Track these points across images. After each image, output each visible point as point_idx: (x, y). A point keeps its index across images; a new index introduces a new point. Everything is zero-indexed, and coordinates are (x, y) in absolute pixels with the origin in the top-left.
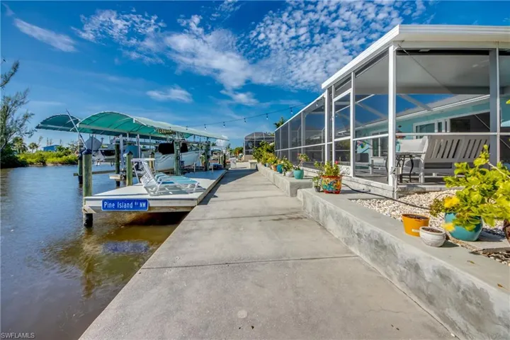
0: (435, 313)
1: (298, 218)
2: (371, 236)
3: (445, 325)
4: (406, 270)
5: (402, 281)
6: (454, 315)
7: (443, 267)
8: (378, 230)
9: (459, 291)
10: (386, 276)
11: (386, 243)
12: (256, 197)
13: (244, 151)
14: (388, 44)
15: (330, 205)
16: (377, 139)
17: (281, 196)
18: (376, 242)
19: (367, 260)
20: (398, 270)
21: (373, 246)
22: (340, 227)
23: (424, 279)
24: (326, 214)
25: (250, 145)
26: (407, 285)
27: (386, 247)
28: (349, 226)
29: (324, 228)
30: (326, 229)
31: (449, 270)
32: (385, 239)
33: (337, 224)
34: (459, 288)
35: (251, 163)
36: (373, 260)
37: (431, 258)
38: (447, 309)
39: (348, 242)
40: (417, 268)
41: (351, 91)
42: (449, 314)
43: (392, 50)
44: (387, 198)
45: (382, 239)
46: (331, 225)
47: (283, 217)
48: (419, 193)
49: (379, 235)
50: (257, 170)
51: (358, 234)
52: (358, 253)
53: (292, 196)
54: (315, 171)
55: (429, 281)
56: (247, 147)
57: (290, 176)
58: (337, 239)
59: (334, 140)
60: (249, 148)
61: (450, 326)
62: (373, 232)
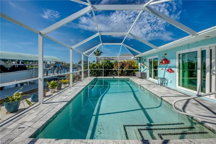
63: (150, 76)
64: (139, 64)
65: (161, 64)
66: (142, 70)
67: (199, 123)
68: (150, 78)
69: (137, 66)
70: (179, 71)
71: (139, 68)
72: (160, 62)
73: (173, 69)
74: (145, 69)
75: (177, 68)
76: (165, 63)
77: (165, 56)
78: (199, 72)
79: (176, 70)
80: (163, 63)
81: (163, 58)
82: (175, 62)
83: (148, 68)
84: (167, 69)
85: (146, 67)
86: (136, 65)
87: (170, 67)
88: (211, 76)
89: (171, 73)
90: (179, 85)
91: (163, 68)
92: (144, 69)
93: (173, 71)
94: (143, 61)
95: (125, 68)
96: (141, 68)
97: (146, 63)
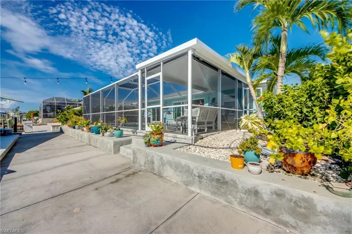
0: (271, 220)
1: (134, 173)
2: (213, 176)
3: (280, 226)
4: (246, 196)
5: (242, 204)
6: (287, 218)
7: (278, 189)
8: (220, 171)
9: (291, 202)
10: (227, 204)
11: (227, 180)
12: (76, 162)
13: (41, 114)
14: (188, 49)
15: (167, 157)
16: (155, 108)
17: (104, 155)
18: (218, 180)
19: (207, 194)
20: (239, 197)
21: (215, 183)
22: (179, 174)
23: (262, 199)
24: (163, 165)
25: (48, 109)
26: (247, 206)
27: (227, 182)
28: (189, 171)
29: (160, 176)
30: (162, 177)
31: (283, 190)
32: (226, 177)
33: (175, 171)
34: (292, 200)
35: (54, 126)
36: (213, 193)
37: (269, 185)
38: (281, 215)
39: (187, 184)
40: (256, 193)
41: (160, 74)
42: (283, 218)
43: (190, 53)
44: (190, 144)
45: (224, 178)
46: (169, 172)
47: (120, 176)
48: (201, 139)
49: (221, 174)
50: (62, 132)
51: (199, 177)
52: (198, 191)
53: (115, 153)
54: (130, 130)
55: (267, 200)
56: (45, 111)
57: (109, 136)
58: (176, 183)
59: (147, 107)
60: (47, 112)
61: (284, 226)
62: (214, 173)
63: (154, 120)
68: (154, 122)
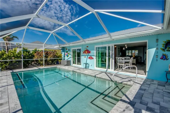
63: (74, 63)
64: (63, 53)
65: (84, 53)
66: (66, 58)
67: (120, 83)
68: (74, 65)
69: (61, 55)
70: (96, 58)
71: (63, 56)
72: (83, 52)
73: (93, 57)
74: (70, 57)
75: (95, 56)
76: (87, 53)
77: (87, 48)
78: (107, 58)
79: (95, 57)
80: (85, 53)
81: (85, 50)
82: (94, 53)
83: (72, 57)
84: (88, 57)
85: (70, 56)
86: (59, 54)
87: (91, 56)
88: (112, 60)
89: (91, 60)
90: (96, 67)
91: (86, 56)
92: (68, 57)
93: (93, 58)
94: (67, 50)
95: (49, 57)
96: (64, 56)
97: (70, 52)
